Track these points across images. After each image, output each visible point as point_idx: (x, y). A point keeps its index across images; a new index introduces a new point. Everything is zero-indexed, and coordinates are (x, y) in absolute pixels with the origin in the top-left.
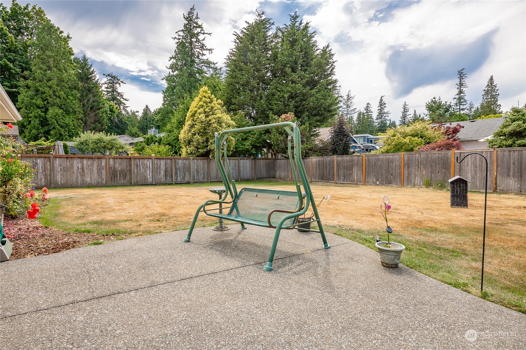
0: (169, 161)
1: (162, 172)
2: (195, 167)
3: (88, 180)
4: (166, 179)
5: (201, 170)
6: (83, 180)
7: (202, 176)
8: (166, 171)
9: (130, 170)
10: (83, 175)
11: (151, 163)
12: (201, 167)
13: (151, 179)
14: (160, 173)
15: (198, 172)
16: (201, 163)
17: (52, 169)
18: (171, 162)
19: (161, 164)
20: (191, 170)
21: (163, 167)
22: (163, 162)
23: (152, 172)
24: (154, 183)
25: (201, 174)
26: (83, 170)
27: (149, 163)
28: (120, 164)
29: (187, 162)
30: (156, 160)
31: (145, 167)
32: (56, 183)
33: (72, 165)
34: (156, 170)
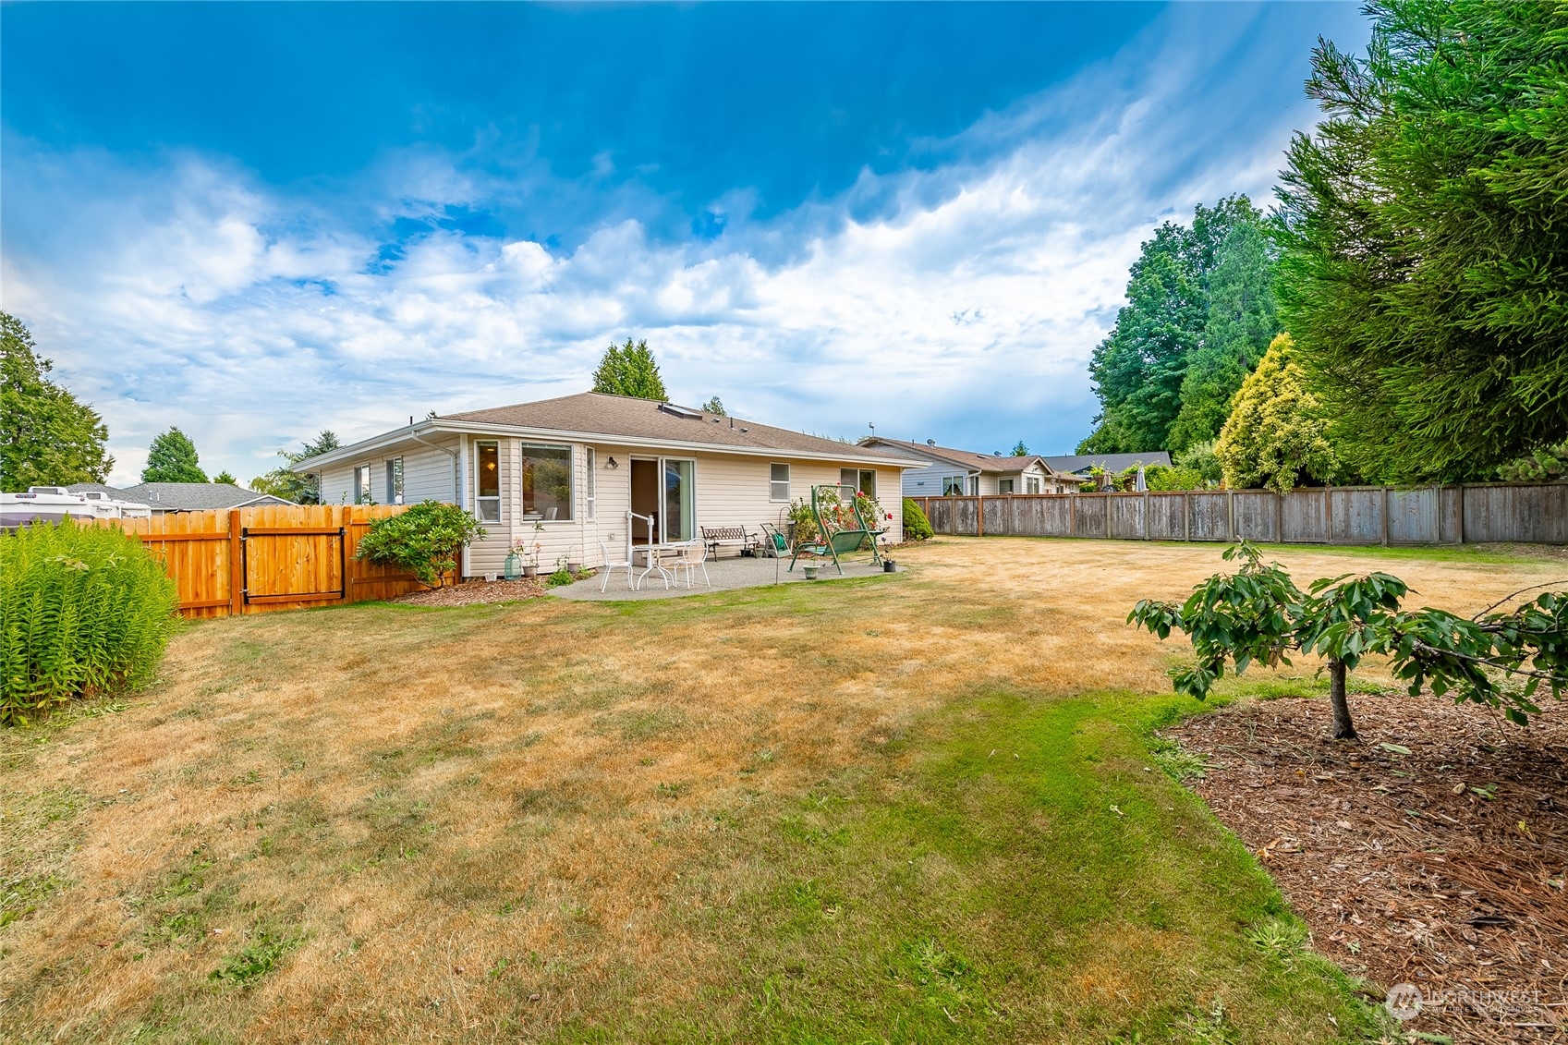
0: (1178, 499)
1: (1165, 519)
2: (1241, 510)
3: (1048, 527)
4: (1172, 531)
5: (1256, 515)
6: (1042, 528)
7: (1259, 528)
8: (1172, 517)
9: (1105, 515)
10: (1042, 521)
11: (1142, 503)
12: (1256, 509)
13: (1143, 531)
14: (1159, 520)
15: (1248, 520)
16: (1256, 500)
17: (1011, 513)
18: (1183, 501)
19: (1161, 505)
20: (1230, 515)
21: (1166, 510)
22: (1165, 502)
23: (1144, 519)
24: (1147, 538)
25: (1256, 526)
26: (1042, 514)
27: (1139, 504)
28: (1091, 505)
29: (1220, 501)
30: (1152, 498)
31: (1132, 510)
32: (1014, 530)
33: (1030, 507)
34: (1151, 515)
